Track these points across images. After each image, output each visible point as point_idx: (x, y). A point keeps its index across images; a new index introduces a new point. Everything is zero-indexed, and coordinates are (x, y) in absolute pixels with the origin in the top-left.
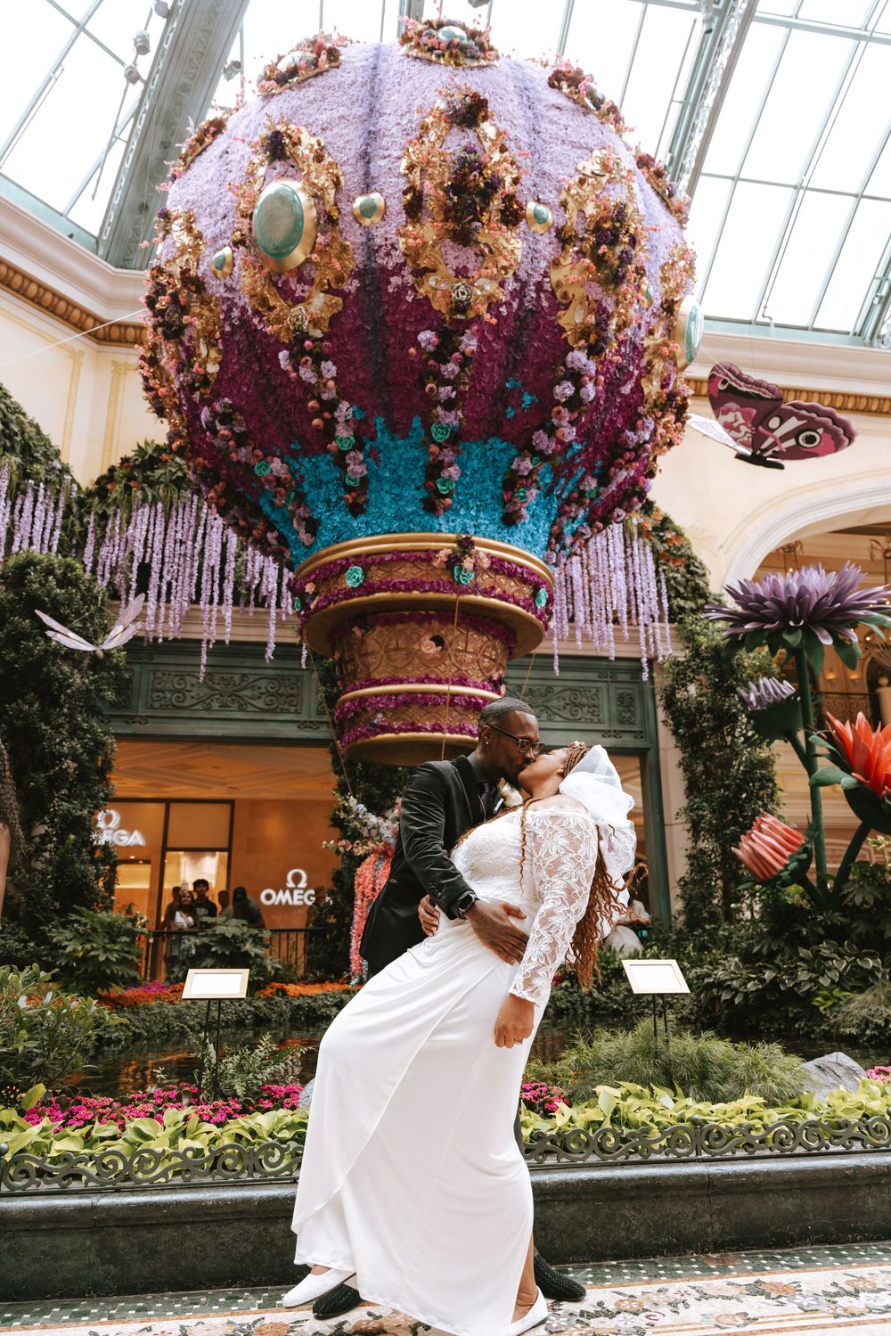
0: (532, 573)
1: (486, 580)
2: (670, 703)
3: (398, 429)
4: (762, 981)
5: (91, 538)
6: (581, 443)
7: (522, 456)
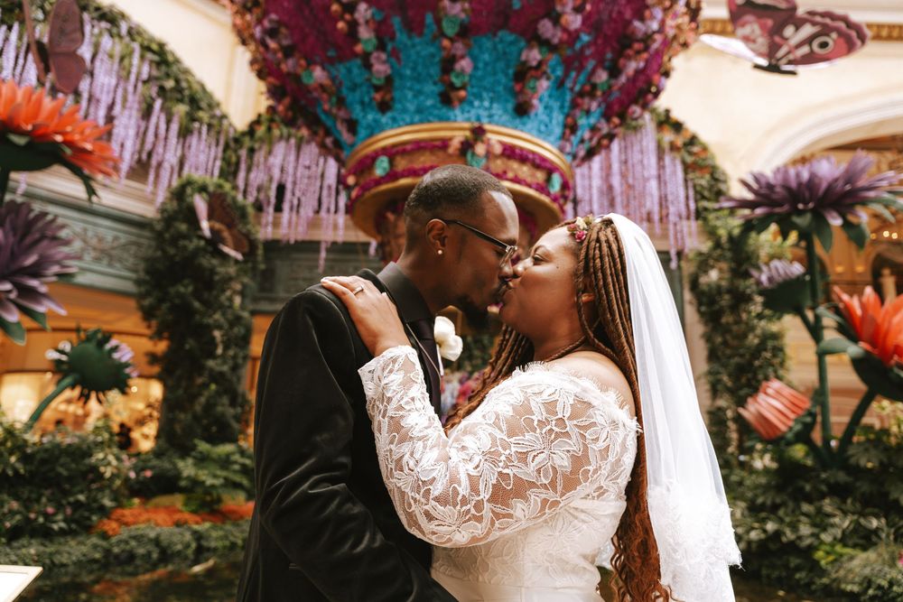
0: (544, 159)
1: (498, 165)
2: (694, 285)
3: (414, 27)
4: (765, 531)
5: (243, 166)
6: (589, 34)
7: (530, 47)
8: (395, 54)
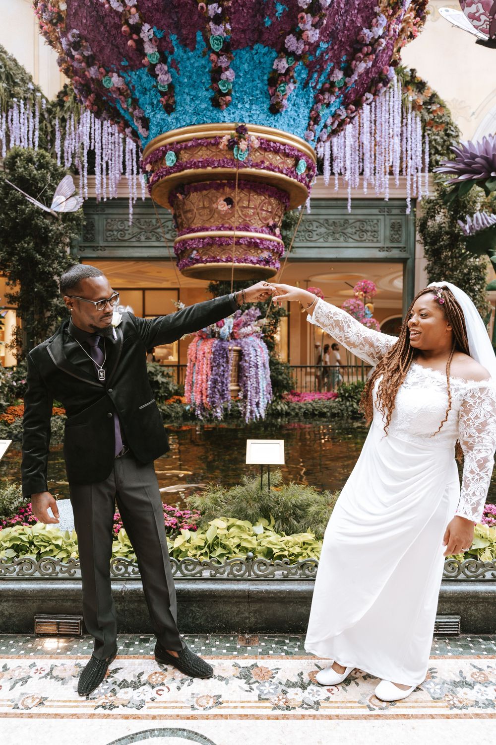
1: (257, 156)
2: (423, 226)
5: (58, 135)
6: (327, 42)
8: (174, 65)
